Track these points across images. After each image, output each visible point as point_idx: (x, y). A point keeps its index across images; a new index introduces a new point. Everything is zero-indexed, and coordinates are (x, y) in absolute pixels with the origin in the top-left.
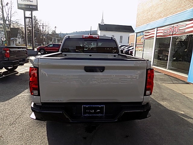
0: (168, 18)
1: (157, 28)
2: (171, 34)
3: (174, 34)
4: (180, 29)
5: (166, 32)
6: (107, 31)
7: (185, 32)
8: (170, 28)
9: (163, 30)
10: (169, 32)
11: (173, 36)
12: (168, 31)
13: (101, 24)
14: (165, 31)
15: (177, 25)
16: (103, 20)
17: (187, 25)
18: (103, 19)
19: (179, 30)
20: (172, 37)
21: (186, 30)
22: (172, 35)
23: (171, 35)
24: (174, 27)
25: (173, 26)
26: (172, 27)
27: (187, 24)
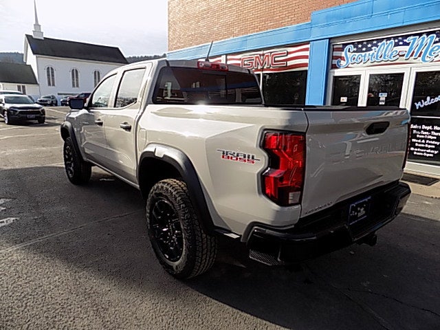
0: (250, 38)
1: (227, 55)
2: (259, 68)
3: (265, 68)
4: (276, 59)
5: (247, 65)
6: (55, 56)
7: (286, 66)
8: (256, 57)
9: (240, 59)
10: (254, 64)
11: (264, 72)
12: (252, 63)
13: (34, 37)
14: (246, 63)
15: (271, 53)
16: (37, 25)
17: (288, 53)
18: (39, 23)
19: (275, 61)
20: (263, 74)
21: (288, 62)
22: (262, 70)
23: (259, 70)
24: (263, 55)
25: (261, 53)
26: (260, 55)
27: (289, 51)
